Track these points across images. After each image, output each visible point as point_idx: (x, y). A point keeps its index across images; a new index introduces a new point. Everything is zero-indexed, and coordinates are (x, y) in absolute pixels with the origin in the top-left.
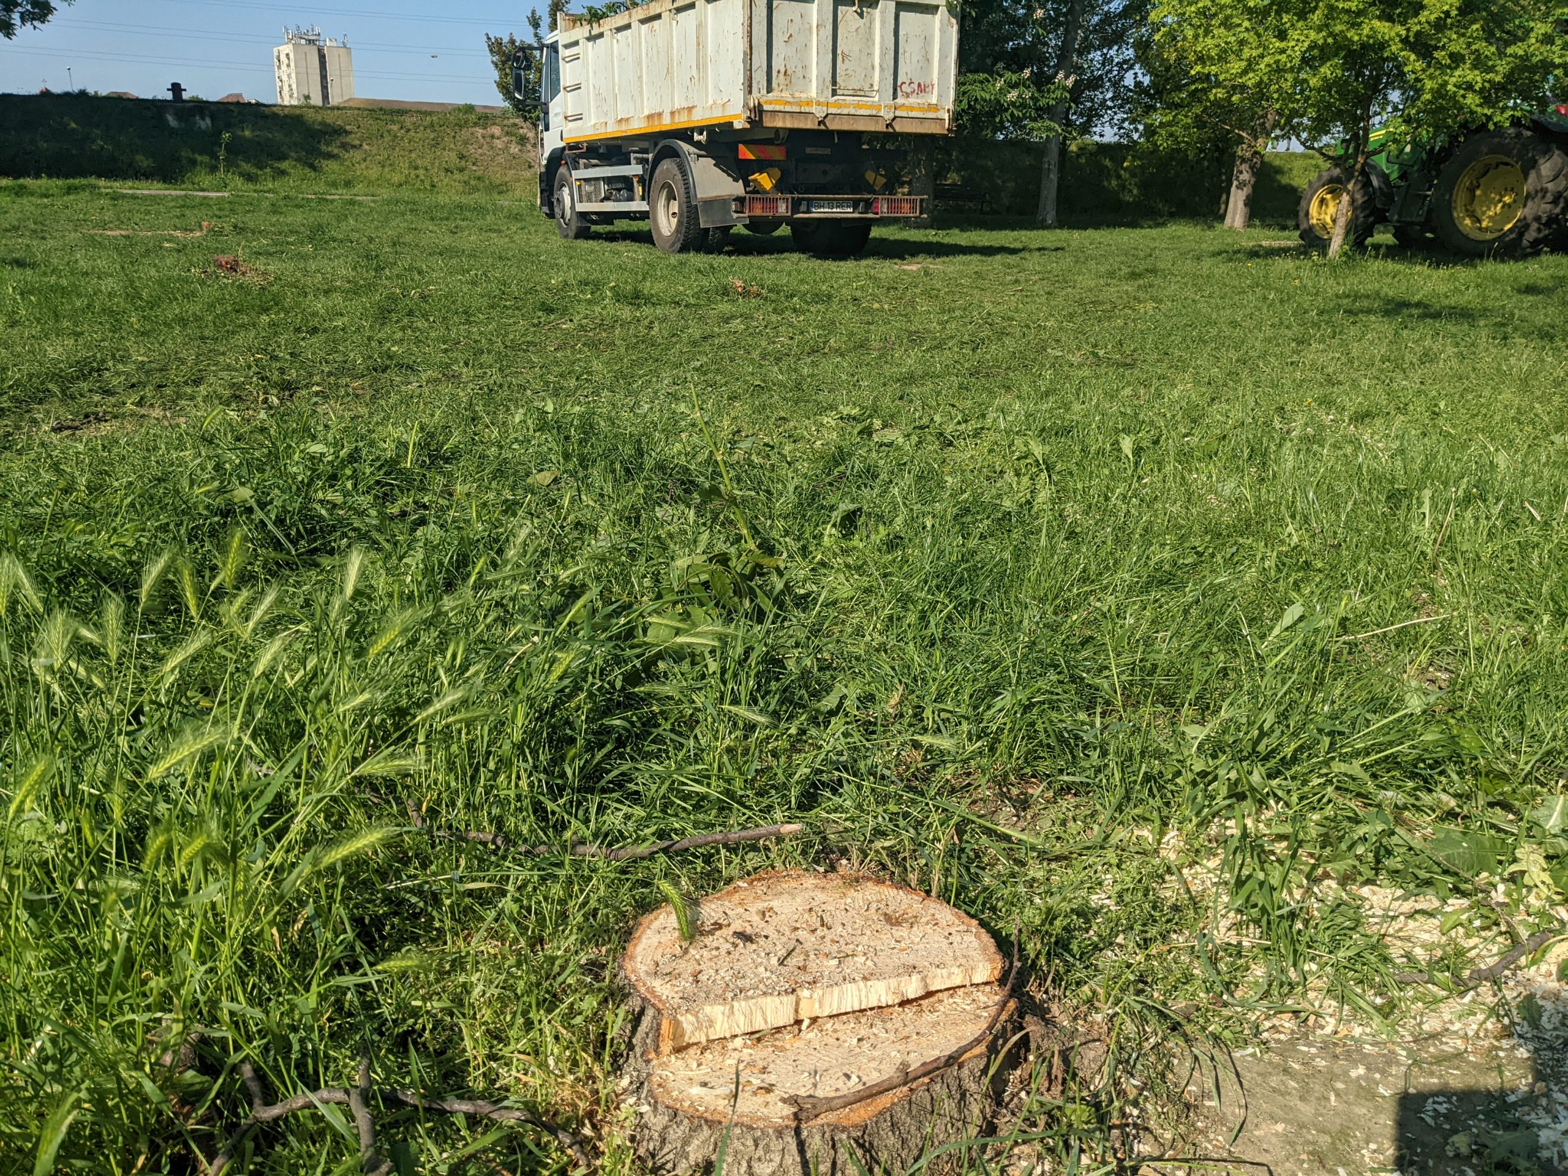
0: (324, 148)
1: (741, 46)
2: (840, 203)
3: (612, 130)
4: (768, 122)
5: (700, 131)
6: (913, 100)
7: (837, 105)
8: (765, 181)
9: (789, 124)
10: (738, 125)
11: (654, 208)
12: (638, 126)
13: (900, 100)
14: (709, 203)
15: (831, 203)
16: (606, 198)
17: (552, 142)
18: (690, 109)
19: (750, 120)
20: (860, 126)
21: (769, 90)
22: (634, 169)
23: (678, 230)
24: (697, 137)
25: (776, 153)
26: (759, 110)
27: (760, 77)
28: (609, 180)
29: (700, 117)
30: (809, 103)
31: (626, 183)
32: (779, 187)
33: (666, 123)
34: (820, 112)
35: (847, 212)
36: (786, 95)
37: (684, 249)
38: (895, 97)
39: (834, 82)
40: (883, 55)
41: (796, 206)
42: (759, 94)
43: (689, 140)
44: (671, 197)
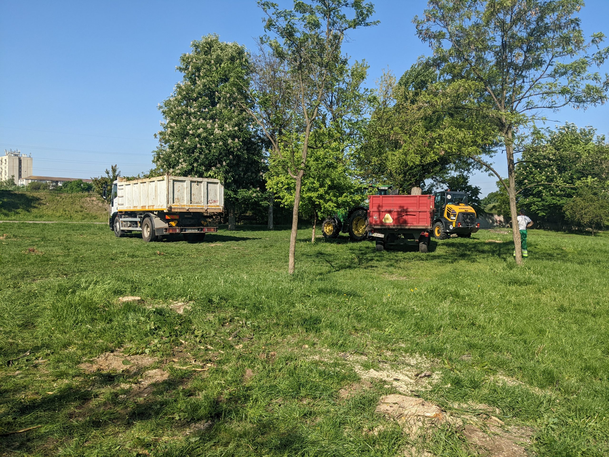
0: (32, 204)
1: (166, 193)
2: (194, 229)
3: (132, 209)
4: (173, 210)
5: (156, 211)
6: (212, 204)
7: (192, 206)
8: (173, 224)
9: (179, 211)
10: (165, 211)
11: (143, 230)
12: (139, 209)
13: (209, 204)
14: (158, 229)
15: (191, 229)
16: (130, 226)
17: (114, 210)
18: (153, 206)
19: (168, 210)
20: (198, 211)
21: (173, 203)
22: (138, 219)
23: (149, 236)
24: (155, 213)
25: (176, 217)
26: (171, 208)
27: (171, 200)
28: (131, 222)
29: (155, 208)
30: (184, 206)
31: (136, 223)
32: (177, 225)
33: (147, 209)
34: (187, 208)
35: (196, 231)
36: (178, 204)
37: (151, 241)
38: (207, 203)
39: (191, 200)
40: (204, 194)
41: (181, 230)
42: (171, 204)
43: (153, 213)
44: (148, 227)
